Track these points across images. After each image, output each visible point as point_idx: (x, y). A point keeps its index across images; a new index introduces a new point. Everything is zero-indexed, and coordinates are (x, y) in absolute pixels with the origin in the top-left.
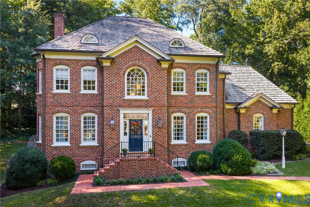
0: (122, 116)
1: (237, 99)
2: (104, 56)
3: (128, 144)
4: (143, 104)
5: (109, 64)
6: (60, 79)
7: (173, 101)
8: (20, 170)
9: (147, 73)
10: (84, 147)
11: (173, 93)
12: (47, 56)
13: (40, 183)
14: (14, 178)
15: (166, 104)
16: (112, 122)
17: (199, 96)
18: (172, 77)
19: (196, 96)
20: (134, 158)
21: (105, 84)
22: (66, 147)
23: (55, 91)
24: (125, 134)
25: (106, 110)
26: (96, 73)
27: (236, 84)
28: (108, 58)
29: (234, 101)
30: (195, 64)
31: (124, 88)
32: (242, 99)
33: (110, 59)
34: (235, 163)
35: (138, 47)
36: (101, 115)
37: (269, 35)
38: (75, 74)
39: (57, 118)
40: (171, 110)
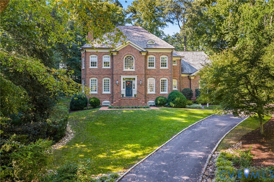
0: (122, 79)
1: (190, 71)
2: (114, 50)
3: (125, 91)
4: (132, 73)
5: (116, 54)
6: (93, 62)
7: (148, 72)
8: (77, 102)
9: (135, 58)
10: (104, 94)
11: (148, 68)
12: (87, 51)
13: (85, 108)
14: (74, 105)
15: (144, 73)
16: (117, 82)
17: (162, 69)
18: (148, 60)
19: (160, 69)
20: (128, 98)
21: (114, 64)
22: (96, 94)
23: (91, 67)
24: (124, 87)
25: (115, 76)
26: (110, 59)
27: (191, 63)
28: (115, 51)
29: (188, 72)
30: (160, 53)
31: (123, 66)
32: (193, 71)
33: (116, 51)
34: (176, 102)
35: (130, 45)
36: (112, 79)
37: (227, 28)
38: (100, 59)
39: (92, 80)
40: (147, 76)
